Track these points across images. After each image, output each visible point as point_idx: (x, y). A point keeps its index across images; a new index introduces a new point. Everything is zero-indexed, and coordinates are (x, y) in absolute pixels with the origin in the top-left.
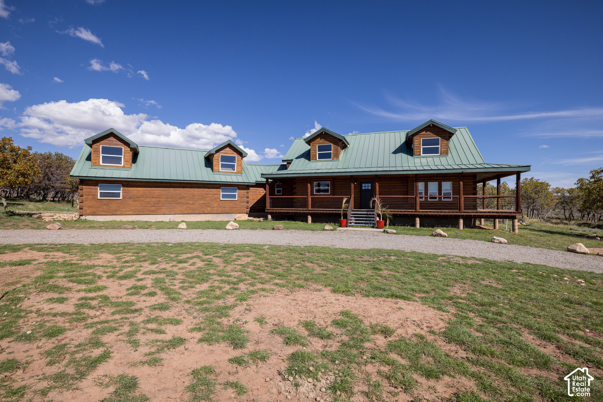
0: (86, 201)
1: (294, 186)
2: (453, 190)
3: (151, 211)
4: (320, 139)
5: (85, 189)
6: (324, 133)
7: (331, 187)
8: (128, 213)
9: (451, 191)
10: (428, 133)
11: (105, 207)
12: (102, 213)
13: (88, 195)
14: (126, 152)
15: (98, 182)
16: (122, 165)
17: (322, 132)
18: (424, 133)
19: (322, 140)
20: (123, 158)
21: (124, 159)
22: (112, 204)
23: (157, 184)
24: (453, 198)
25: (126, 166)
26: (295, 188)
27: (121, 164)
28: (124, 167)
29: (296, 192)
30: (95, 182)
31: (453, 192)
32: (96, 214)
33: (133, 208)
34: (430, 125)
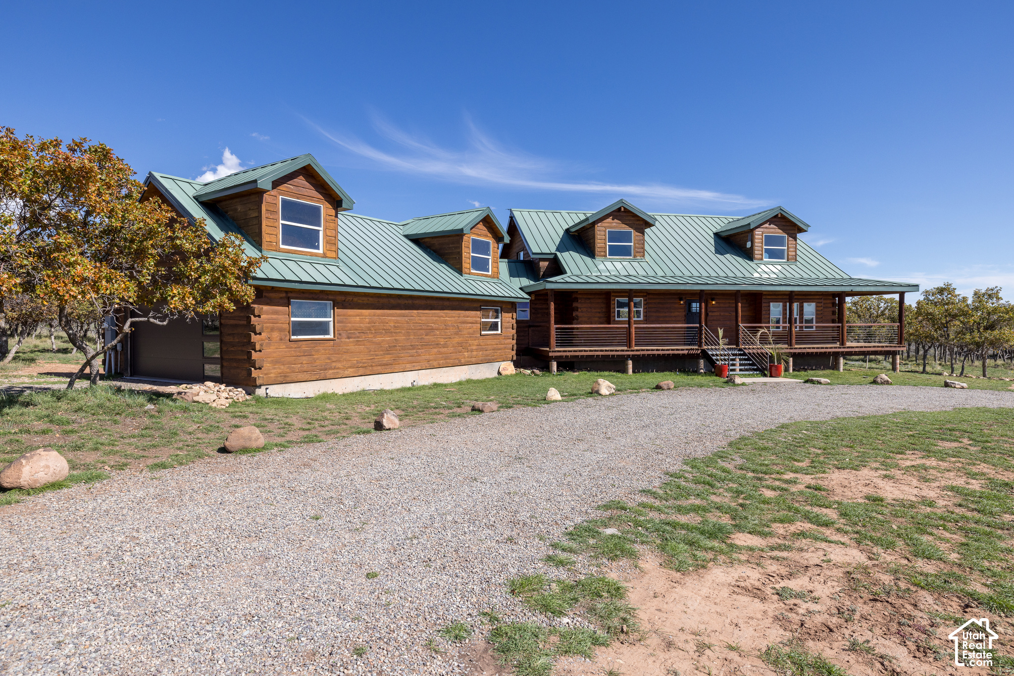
0: (269, 345)
1: (575, 305)
2: (817, 314)
3: (384, 365)
4: (613, 219)
5: (267, 313)
6: (622, 209)
7: (644, 309)
8: (347, 373)
9: (814, 317)
10: (772, 226)
11: (304, 360)
12: (301, 376)
13: (272, 330)
14: (328, 217)
15: (290, 295)
16: (321, 251)
17: (620, 208)
18: (767, 225)
19: (616, 221)
20: (321, 234)
21: (325, 235)
22: (318, 351)
23: (392, 301)
24: (816, 327)
25: (329, 254)
26: (577, 309)
27: (318, 248)
28: (324, 256)
29: (577, 316)
30: (284, 295)
31: (816, 318)
32: (289, 379)
33: (354, 360)
34: (777, 215)
